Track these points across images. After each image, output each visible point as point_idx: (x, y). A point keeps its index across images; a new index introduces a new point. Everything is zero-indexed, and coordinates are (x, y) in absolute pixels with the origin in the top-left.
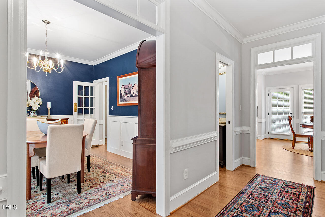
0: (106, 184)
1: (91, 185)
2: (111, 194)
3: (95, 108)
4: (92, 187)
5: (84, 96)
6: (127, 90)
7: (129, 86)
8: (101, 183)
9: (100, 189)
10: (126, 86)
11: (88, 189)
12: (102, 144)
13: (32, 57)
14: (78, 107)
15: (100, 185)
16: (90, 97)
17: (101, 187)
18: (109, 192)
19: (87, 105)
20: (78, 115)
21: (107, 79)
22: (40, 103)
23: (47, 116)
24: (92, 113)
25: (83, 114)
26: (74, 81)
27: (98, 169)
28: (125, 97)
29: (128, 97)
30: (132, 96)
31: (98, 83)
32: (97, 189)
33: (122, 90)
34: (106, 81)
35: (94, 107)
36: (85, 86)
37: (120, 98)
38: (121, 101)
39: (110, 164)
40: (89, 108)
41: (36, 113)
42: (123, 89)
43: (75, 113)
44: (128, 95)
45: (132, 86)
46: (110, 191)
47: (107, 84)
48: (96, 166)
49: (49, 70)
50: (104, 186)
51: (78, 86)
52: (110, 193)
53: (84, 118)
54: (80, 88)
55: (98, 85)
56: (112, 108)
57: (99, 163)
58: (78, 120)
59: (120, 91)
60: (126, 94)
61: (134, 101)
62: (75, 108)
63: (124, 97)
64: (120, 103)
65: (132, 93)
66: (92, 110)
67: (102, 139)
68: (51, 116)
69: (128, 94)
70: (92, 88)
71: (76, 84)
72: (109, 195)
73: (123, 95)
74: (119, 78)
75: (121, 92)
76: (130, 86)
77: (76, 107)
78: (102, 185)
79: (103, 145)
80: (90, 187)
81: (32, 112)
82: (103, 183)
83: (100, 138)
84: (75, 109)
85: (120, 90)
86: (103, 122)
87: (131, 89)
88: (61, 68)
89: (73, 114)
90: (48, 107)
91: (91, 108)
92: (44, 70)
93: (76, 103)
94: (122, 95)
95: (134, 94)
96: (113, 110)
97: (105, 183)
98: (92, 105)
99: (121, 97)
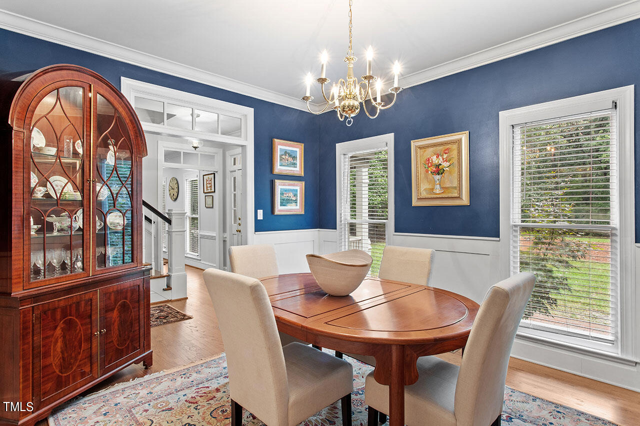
0: (185, 398)
1: (218, 395)
2: (182, 375)
4: (218, 390)
8: (196, 403)
9: (201, 386)
11: (224, 386)
15: (201, 397)
17: (197, 390)
18: (185, 378)
32: (207, 386)
46: (182, 381)
50: (191, 393)
52: (182, 377)
72: (184, 374)
78: (194, 396)
80: (222, 390)
82: (192, 402)
97: (186, 401)
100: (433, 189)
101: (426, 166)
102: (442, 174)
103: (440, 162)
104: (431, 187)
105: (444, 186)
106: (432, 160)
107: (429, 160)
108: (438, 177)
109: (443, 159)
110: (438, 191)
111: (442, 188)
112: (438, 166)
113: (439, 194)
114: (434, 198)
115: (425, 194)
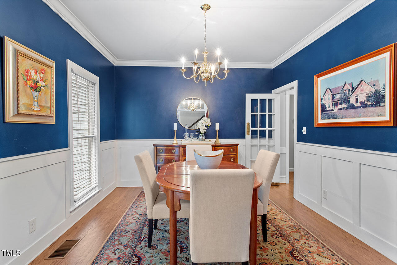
3: (274, 130)
5: (259, 113)
6: (337, 97)
7: (345, 88)
10: (336, 89)
12: (284, 182)
13: (180, 58)
14: (251, 129)
16: (267, 113)
19: (263, 125)
20: (252, 139)
21: (295, 83)
22: (209, 124)
23: (216, 139)
24: (270, 137)
25: (257, 138)
26: (246, 94)
27: (280, 238)
28: (332, 110)
29: (341, 109)
30: (352, 107)
31: (279, 93)
33: (326, 97)
34: (293, 88)
35: (273, 128)
36: (260, 99)
37: (322, 113)
38: (322, 118)
39: (303, 233)
40: (266, 130)
41: (204, 136)
42: (329, 95)
43: (248, 137)
44: (339, 107)
45: (353, 88)
47: (295, 92)
48: (277, 230)
49: (208, 77)
51: (252, 100)
53: (260, 143)
54: (254, 102)
55: (279, 96)
56: (303, 131)
57: (281, 224)
58: (251, 146)
59: (321, 101)
60: (335, 105)
61: (359, 117)
62: (247, 130)
63: (329, 110)
64: (320, 121)
65: (352, 100)
66: (270, 132)
67: (285, 175)
68: (219, 139)
69: (341, 104)
70: (270, 100)
71: (249, 97)
73: (327, 106)
74: (319, 77)
75: (323, 102)
76: (348, 87)
77: (248, 128)
79: (285, 184)
81: (200, 135)
83: (282, 173)
84: (248, 132)
85: (321, 99)
86: (287, 150)
87: (351, 93)
88: (225, 72)
89: (245, 138)
90: (216, 129)
91: (268, 130)
92: (202, 79)
93: (248, 123)
94: (326, 108)
95: (357, 102)
96: (305, 133)
98: (270, 126)
99: (322, 111)
100: (31, 105)
101: (25, 78)
102: (39, 92)
103: (38, 79)
104: (30, 103)
105: (41, 105)
106: (31, 74)
107: (27, 72)
108: (35, 94)
109: (40, 78)
110: (36, 108)
111: (40, 106)
112: (36, 82)
113: (37, 111)
114: (32, 115)
115: (24, 109)
